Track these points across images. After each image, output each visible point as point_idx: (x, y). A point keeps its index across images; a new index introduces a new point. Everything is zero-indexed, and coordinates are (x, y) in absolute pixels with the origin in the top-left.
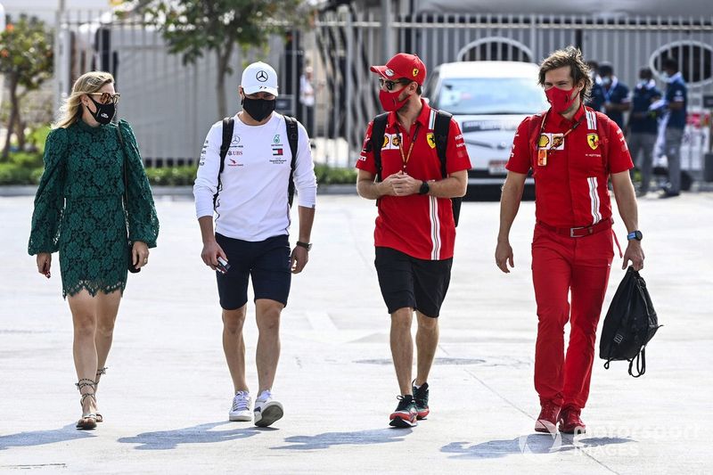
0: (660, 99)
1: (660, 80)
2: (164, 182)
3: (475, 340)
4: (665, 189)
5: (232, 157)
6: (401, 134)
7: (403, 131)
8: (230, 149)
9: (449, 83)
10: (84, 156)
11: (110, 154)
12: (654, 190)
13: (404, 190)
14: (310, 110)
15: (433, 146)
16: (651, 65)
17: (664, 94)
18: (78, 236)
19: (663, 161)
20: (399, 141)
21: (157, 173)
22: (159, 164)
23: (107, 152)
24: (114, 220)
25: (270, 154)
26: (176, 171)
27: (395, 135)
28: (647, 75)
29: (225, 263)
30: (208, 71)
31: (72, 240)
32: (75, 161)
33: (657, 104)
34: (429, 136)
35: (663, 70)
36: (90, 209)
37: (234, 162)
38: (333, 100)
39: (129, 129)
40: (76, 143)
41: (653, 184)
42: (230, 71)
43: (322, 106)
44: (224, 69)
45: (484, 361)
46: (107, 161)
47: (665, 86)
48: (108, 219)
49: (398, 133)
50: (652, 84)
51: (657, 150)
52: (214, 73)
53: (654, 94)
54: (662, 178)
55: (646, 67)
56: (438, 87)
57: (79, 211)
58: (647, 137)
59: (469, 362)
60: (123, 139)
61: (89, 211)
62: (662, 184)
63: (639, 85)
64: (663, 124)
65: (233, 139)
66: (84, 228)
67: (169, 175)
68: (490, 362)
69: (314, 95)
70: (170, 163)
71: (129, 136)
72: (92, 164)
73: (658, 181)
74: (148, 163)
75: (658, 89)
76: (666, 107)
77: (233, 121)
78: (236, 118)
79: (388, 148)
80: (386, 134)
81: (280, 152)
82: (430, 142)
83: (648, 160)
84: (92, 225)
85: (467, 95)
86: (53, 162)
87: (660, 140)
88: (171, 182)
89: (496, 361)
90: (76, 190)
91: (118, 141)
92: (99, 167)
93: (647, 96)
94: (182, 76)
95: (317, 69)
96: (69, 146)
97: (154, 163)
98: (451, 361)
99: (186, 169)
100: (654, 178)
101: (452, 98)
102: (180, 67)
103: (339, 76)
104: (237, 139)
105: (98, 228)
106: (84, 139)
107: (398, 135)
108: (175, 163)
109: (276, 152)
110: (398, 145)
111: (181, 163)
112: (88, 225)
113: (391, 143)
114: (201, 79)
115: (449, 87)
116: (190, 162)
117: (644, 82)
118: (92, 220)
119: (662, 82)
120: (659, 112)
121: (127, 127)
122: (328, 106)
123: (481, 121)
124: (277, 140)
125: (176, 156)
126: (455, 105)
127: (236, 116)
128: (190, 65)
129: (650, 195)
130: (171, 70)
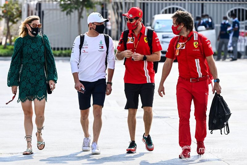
0: (230, 27)
1: (230, 20)
2: (60, 56)
3: (167, 110)
4: (232, 58)
5: (84, 49)
6: (134, 37)
7: (135, 36)
8: (83, 46)
9: (158, 22)
10: (29, 48)
11: (39, 47)
12: (228, 58)
13: (137, 58)
14: (110, 31)
15: (146, 42)
16: (227, 15)
17: (232, 25)
18: (25, 79)
19: (231, 49)
20: (133, 40)
21: (58, 52)
22: (58, 49)
23: (38, 46)
24: (39, 72)
25: (98, 48)
26: (64, 52)
27: (131, 38)
28: (225, 18)
29: (83, 89)
30: (75, 17)
31: (23, 80)
32: (25, 50)
33: (229, 29)
34: (145, 38)
35: (231, 17)
36: (30, 68)
37: (85, 51)
38: (118, 27)
39: (47, 38)
40: (26, 43)
41: (228, 56)
42: (82, 17)
43: (114, 30)
44: (80, 16)
45: (169, 117)
46: (38, 50)
47: (232, 23)
48: (37, 72)
49: (133, 37)
50: (227, 22)
51: (229, 44)
52: (77, 18)
53: (228, 25)
54: (231, 54)
55: (225, 16)
56: (154, 23)
57: (26, 69)
58: (225, 40)
59: (164, 117)
60: (44, 41)
61: (29, 69)
62: (231, 56)
63: (223, 22)
64: (231, 36)
65: (84, 42)
66: (27, 76)
67: (61, 53)
68: (172, 117)
69: (111, 25)
70: (62, 49)
71: (47, 40)
72: (32, 51)
73: (230, 55)
74: (54, 49)
75: (230, 23)
76: (232, 30)
77: (84, 35)
78: (85, 35)
79: (129, 43)
80: (128, 37)
81: (102, 47)
82: (145, 41)
83: (226, 48)
84: (30, 74)
85: (164, 26)
86: (17, 50)
87: (230, 41)
88: (62, 56)
89: (173, 117)
90: (25, 61)
91: (42, 42)
92: (34, 52)
93: (226, 26)
94: (66, 19)
95: (113, 16)
96: (23, 44)
97: (56, 49)
98: (158, 117)
99: (67, 51)
100: (228, 54)
101: (159, 27)
102: (65, 16)
103: (120, 19)
104: (86, 42)
105: (32, 75)
106: (29, 41)
107: (133, 38)
108: (64, 49)
109: (101, 47)
110: (133, 41)
111: (65, 49)
112: (29, 74)
113: (130, 41)
114: (73, 20)
115: (158, 23)
116: (69, 49)
117: (225, 21)
118: (30, 73)
119: (231, 21)
120: (230, 32)
121: (46, 37)
122: (116, 29)
123: (169, 35)
124: (101, 43)
125: (64, 47)
126: (160, 29)
127: (85, 33)
128: (69, 15)
129: (227, 60)
130: (62, 17)
